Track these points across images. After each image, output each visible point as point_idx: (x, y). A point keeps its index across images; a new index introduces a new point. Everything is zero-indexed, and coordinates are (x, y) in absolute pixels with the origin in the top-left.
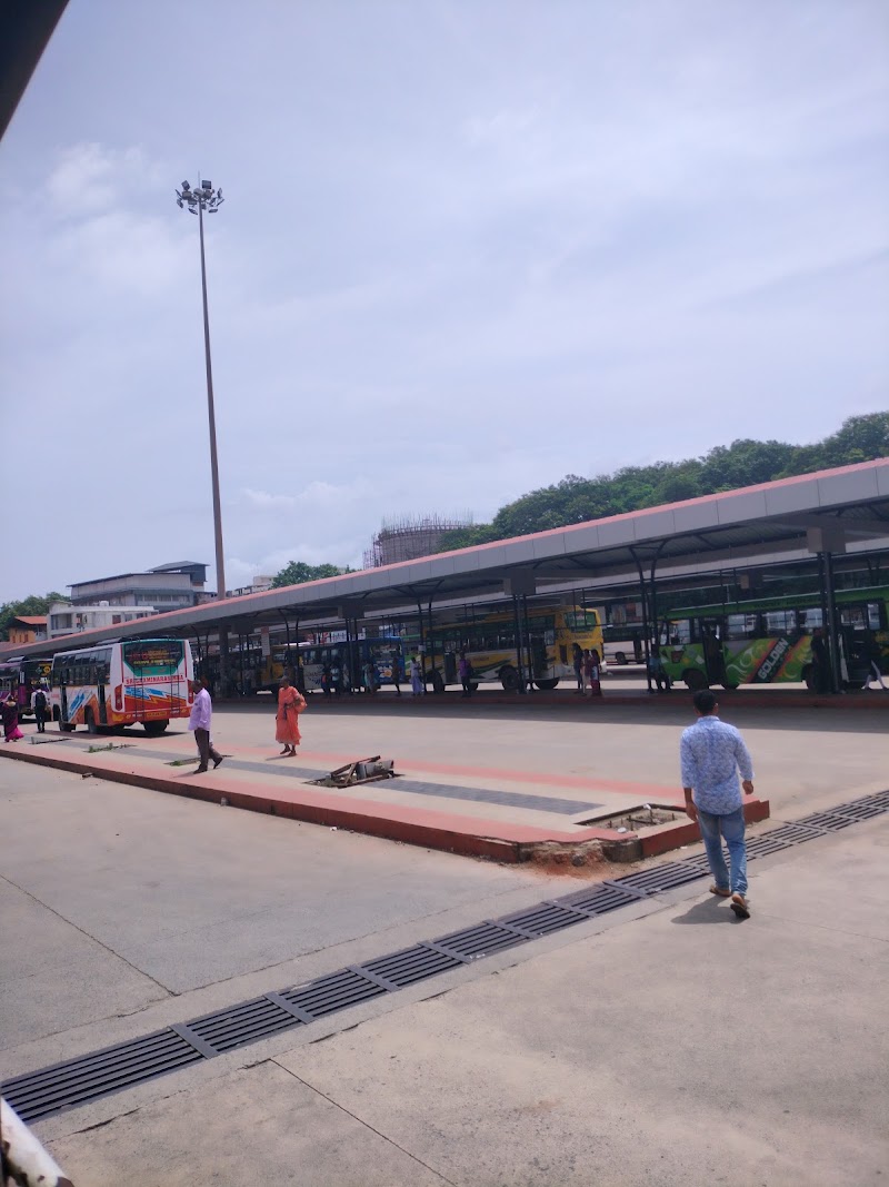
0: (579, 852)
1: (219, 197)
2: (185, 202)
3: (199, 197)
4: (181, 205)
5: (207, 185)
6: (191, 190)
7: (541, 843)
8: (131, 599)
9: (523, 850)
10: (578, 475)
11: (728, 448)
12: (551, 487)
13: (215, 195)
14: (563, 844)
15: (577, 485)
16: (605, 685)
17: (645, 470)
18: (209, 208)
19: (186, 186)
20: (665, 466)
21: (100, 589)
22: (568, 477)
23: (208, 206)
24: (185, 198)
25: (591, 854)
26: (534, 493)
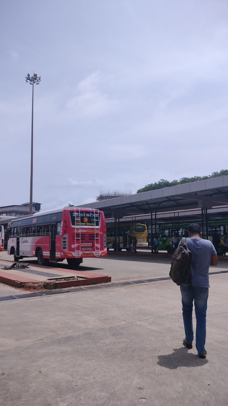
0: (36, 285)
1: (40, 79)
2: (28, 81)
3: (33, 79)
4: (27, 82)
5: (35, 75)
6: (30, 77)
7: (28, 283)
8: (14, 214)
9: (22, 284)
10: (165, 179)
11: (219, 172)
12: (155, 183)
13: (38, 79)
14: (33, 283)
15: (164, 183)
16: (137, 250)
17: (191, 179)
18: (36, 83)
19: (29, 75)
20: (198, 177)
21: (4, 210)
22: (161, 180)
23: (36, 82)
24: (28, 79)
25: (39, 286)
26: (149, 185)
